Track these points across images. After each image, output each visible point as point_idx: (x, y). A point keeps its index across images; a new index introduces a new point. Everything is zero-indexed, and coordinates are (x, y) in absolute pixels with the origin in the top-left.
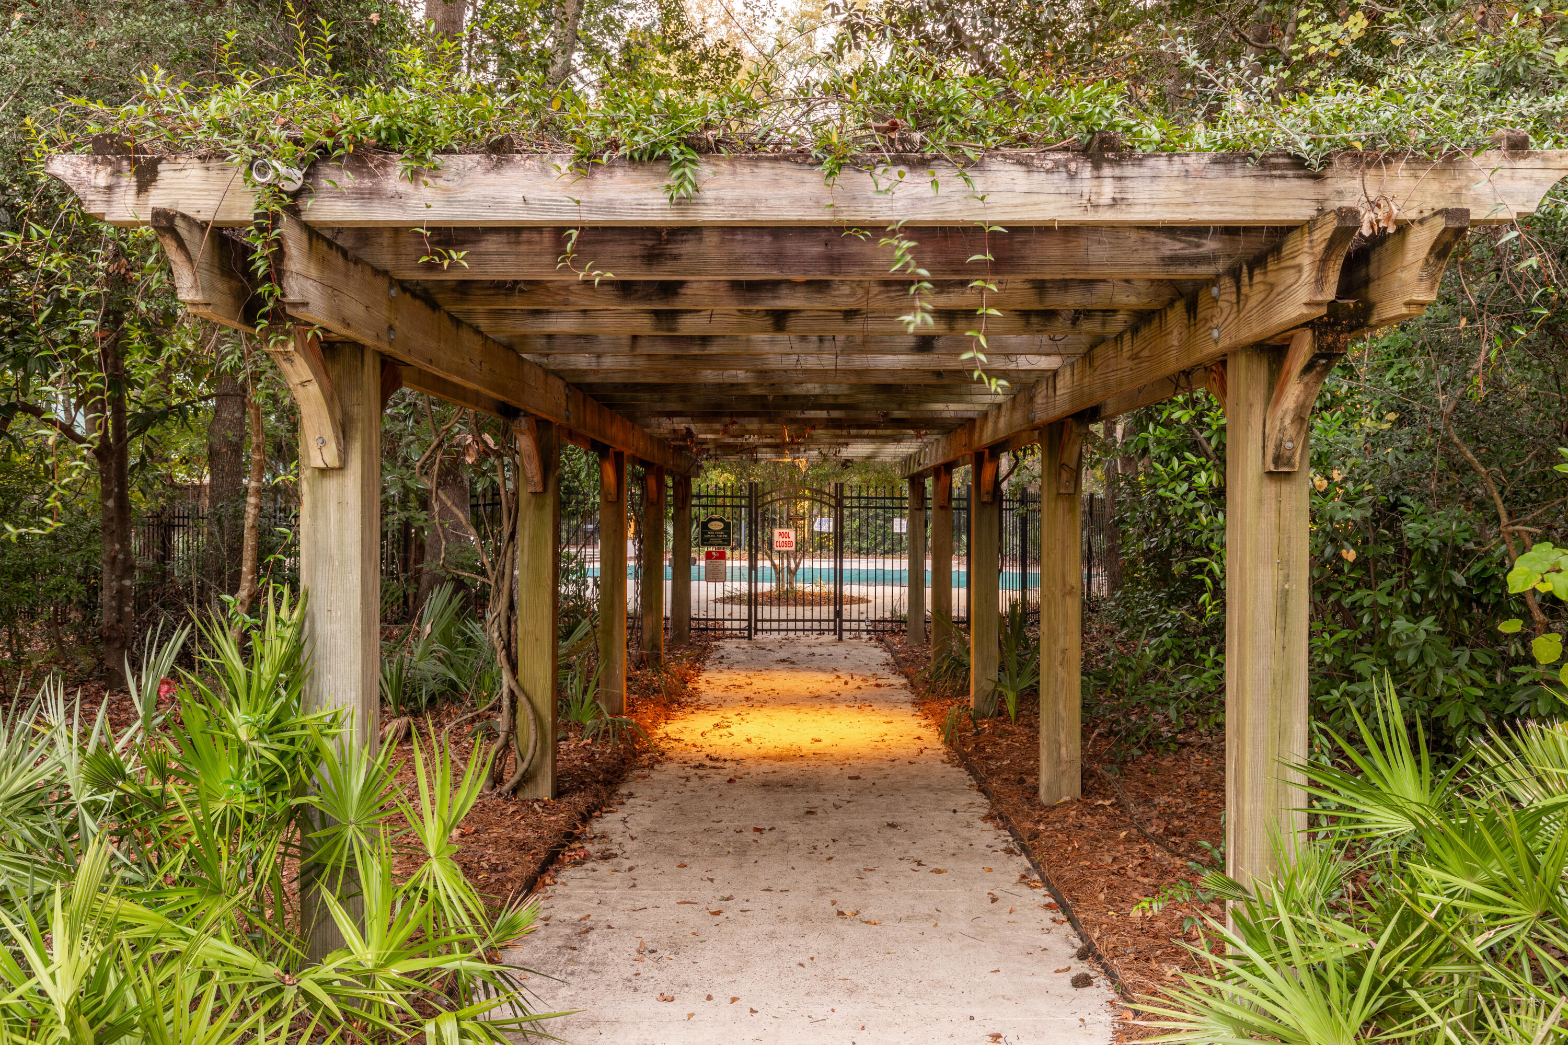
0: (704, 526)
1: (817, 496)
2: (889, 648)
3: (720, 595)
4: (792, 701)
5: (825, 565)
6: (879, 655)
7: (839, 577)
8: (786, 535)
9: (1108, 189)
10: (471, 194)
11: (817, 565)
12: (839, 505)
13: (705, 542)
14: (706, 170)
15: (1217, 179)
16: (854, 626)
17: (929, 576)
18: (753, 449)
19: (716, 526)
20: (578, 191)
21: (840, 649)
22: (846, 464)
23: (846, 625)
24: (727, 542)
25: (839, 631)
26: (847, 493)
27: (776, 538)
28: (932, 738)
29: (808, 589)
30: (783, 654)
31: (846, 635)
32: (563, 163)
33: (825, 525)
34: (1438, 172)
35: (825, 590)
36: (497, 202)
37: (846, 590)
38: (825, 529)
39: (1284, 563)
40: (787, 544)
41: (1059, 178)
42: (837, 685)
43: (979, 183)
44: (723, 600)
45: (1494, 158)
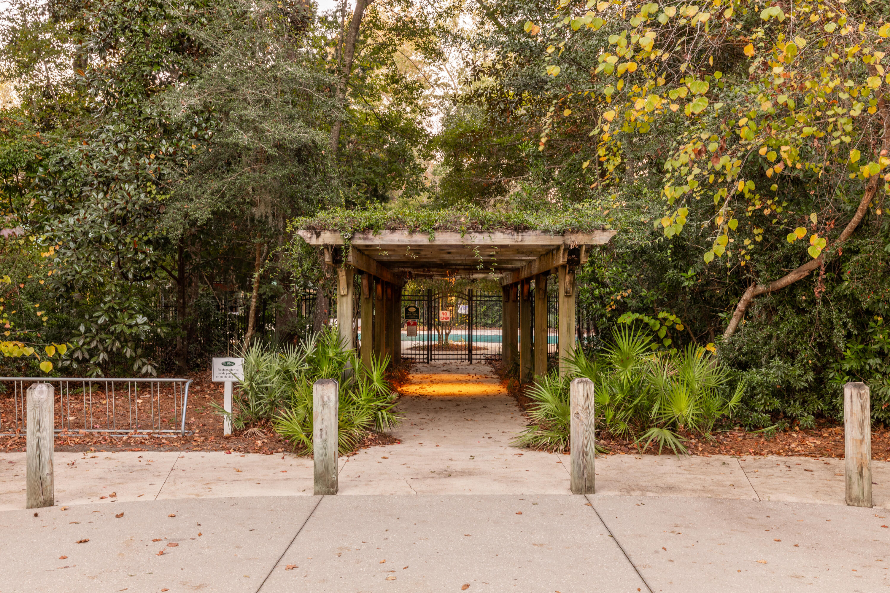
0: (407, 310)
1: (460, 295)
2: (494, 366)
3: (410, 346)
4: (451, 382)
5: (464, 333)
6: (489, 368)
7: (470, 338)
8: (446, 314)
9: (520, 238)
10: (387, 238)
11: (460, 333)
12: (470, 300)
13: (407, 317)
14: (436, 234)
15: (543, 236)
16: (478, 357)
17: (519, 339)
18: (433, 275)
19: (412, 310)
20: (409, 238)
21: (471, 367)
22: (474, 281)
23: (474, 357)
24: (417, 317)
25: (470, 360)
26: (474, 294)
27: (441, 315)
28: (504, 390)
29: (456, 343)
30: (445, 368)
31: (474, 361)
32: (406, 232)
33: (463, 310)
34: (588, 234)
35: (464, 343)
36: (392, 240)
37: (474, 344)
38: (464, 312)
39: (569, 317)
40: (446, 318)
41: (510, 236)
42: (469, 378)
43: (493, 236)
44: (412, 349)
45: (599, 232)
